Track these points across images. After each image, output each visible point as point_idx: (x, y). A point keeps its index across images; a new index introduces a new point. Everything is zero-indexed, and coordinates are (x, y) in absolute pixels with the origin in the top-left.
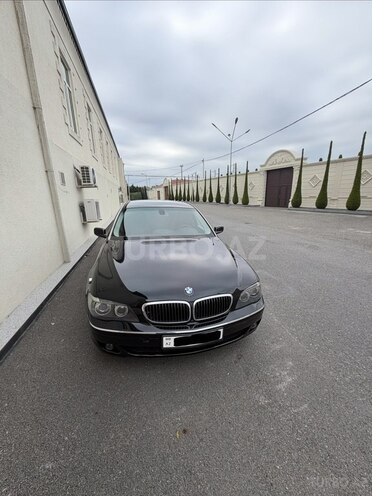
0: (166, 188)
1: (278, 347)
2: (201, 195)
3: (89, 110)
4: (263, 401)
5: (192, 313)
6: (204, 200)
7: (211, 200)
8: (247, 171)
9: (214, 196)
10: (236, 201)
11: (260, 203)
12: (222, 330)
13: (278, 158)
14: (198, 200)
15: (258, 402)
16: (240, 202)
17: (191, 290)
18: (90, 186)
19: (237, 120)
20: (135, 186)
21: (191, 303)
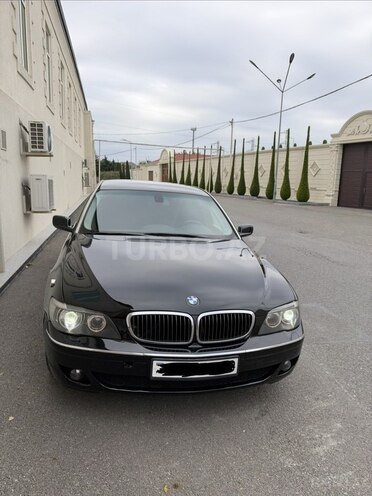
0: (164, 166)
1: (324, 405)
2: (225, 182)
3: (48, 34)
4: (289, 463)
5: (195, 331)
6: (231, 191)
7: (242, 191)
8: (309, 143)
9: (248, 184)
10: (286, 195)
11: (328, 200)
12: (236, 360)
13: (364, 124)
14: (218, 190)
15: (282, 464)
16: (293, 197)
17: (195, 299)
18: (42, 154)
19: (292, 56)
20: (110, 159)
21: (195, 316)
